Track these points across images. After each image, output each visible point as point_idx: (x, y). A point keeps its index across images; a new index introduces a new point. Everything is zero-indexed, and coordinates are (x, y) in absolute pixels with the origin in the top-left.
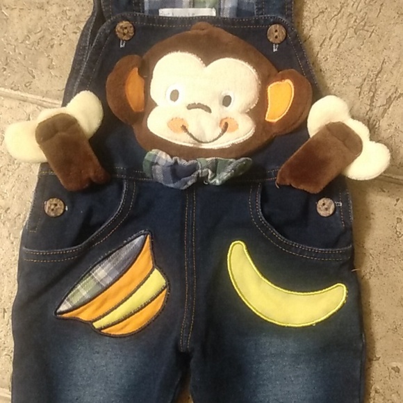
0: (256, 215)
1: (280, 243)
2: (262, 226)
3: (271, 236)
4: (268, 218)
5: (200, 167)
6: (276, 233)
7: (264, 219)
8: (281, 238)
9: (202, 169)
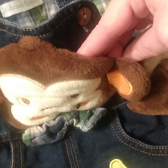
0: (121, 135)
1: (148, 151)
2: (129, 142)
3: (139, 147)
4: (131, 134)
5: (66, 120)
6: (142, 144)
7: (128, 136)
8: (147, 146)
9: (68, 121)
